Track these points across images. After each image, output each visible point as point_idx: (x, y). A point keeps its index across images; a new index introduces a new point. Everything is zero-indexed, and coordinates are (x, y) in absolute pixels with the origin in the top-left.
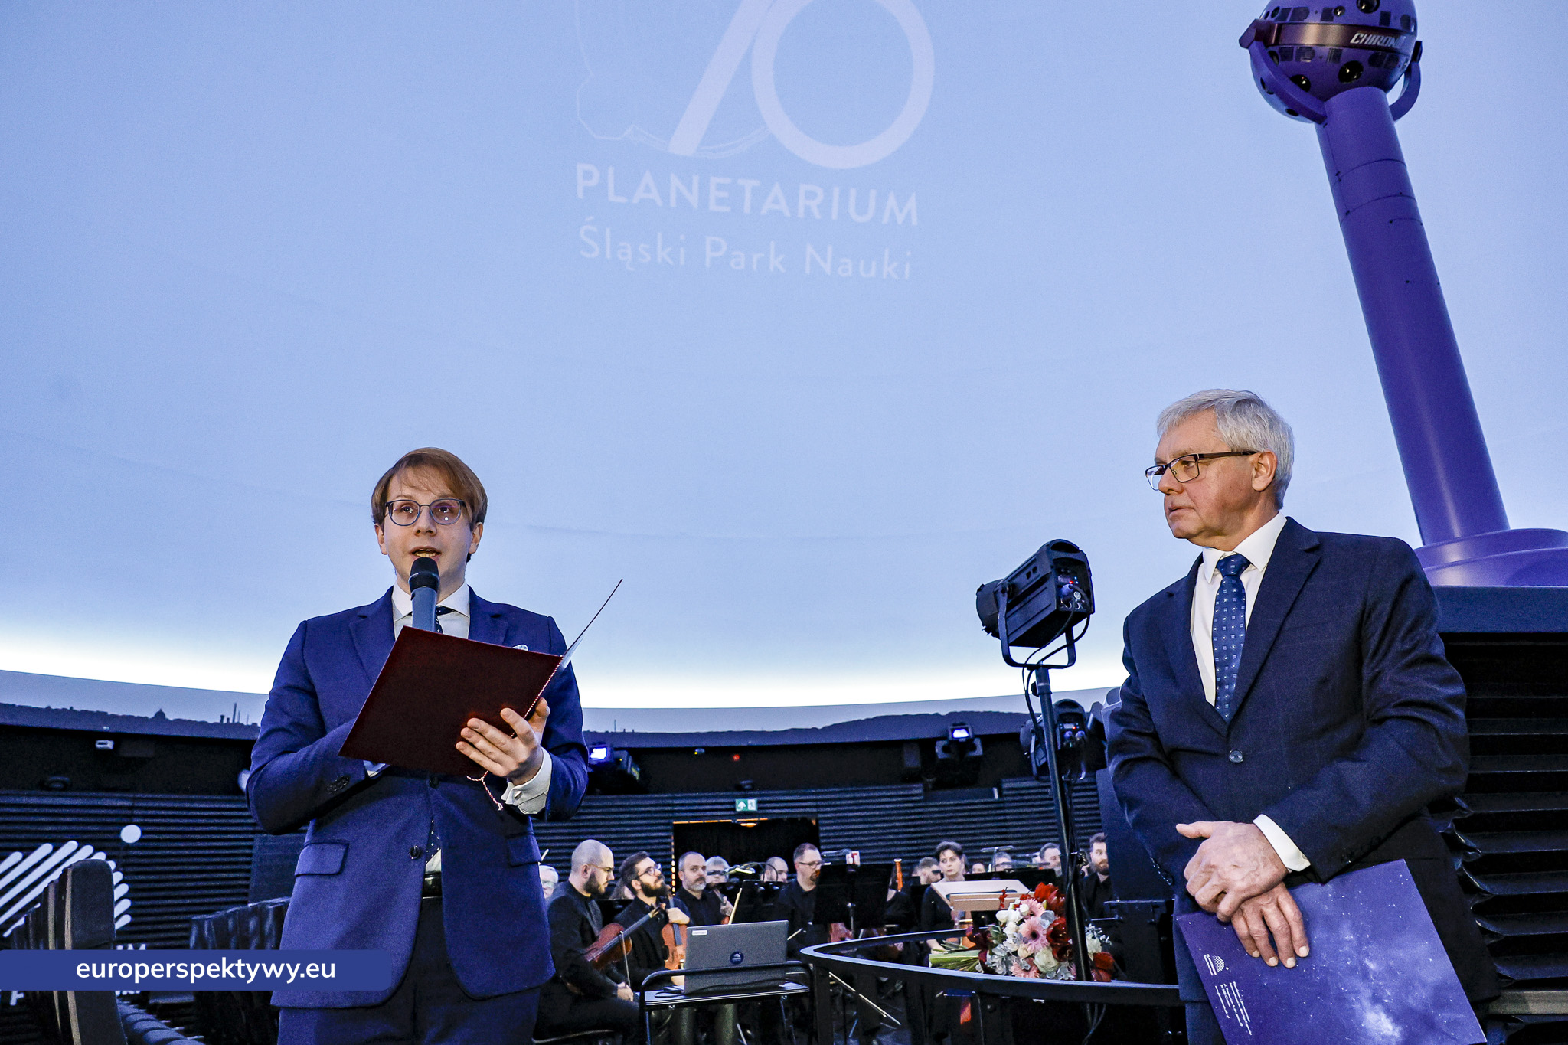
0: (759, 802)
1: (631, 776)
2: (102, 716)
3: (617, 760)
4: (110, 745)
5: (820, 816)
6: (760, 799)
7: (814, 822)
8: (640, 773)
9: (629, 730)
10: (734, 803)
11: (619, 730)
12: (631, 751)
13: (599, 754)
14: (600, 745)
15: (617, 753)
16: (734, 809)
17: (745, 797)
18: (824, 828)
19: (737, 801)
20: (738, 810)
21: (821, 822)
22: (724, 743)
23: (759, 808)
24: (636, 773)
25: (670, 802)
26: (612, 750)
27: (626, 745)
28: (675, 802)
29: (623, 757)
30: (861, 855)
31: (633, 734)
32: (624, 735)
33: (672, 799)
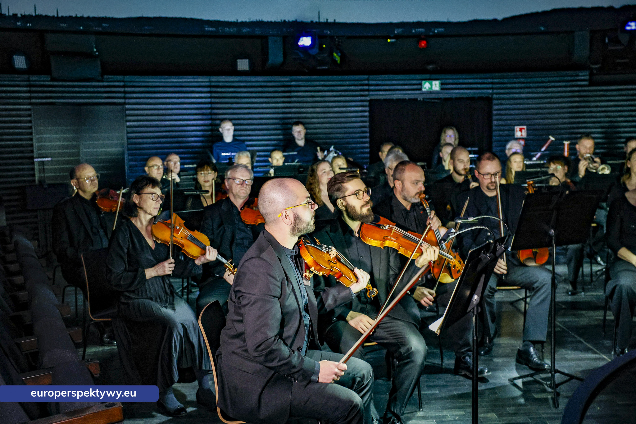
0: (442, 84)
1: (334, 61)
5: (495, 96)
6: (444, 81)
8: (343, 58)
10: (421, 84)
12: (333, 39)
13: (306, 41)
14: (306, 34)
15: (321, 40)
16: (421, 89)
17: (430, 79)
18: (498, 107)
19: (423, 82)
20: (424, 90)
22: (413, 32)
23: (442, 89)
24: (337, 57)
25: (367, 82)
26: (316, 39)
27: (328, 33)
28: (371, 82)
29: (326, 43)
30: (527, 130)
31: (335, 24)
32: (327, 24)
33: (368, 80)
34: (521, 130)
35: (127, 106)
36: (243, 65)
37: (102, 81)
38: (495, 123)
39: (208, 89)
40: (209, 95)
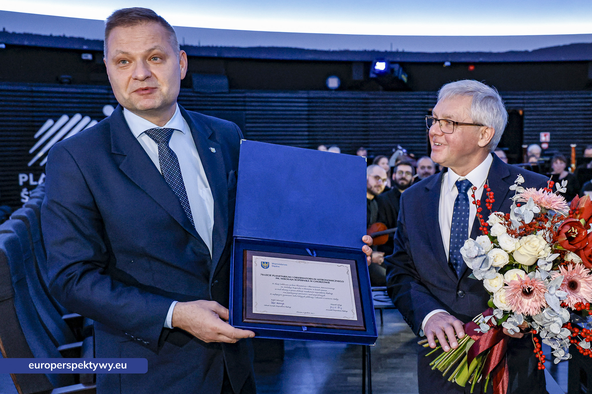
1: (402, 81)
2: (81, 40)
3: (392, 70)
4: (89, 57)
5: (526, 109)
7: (521, 112)
8: (409, 78)
9: (400, 50)
11: (394, 50)
12: (402, 64)
13: (381, 66)
14: (381, 61)
15: (393, 66)
18: (528, 117)
21: (526, 113)
22: (463, 60)
24: (404, 78)
25: (426, 97)
26: (389, 64)
27: (398, 59)
28: (430, 97)
29: (396, 67)
30: (551, 135)
31: (403, 53)
32: (397, 53)
33: (428, 95)
34: (545, 136)
35: (247, 112)
36: (333, 83)
37: (229, 93)
38: (525, 129)
39: (306, 100)
40: (306, 104)
